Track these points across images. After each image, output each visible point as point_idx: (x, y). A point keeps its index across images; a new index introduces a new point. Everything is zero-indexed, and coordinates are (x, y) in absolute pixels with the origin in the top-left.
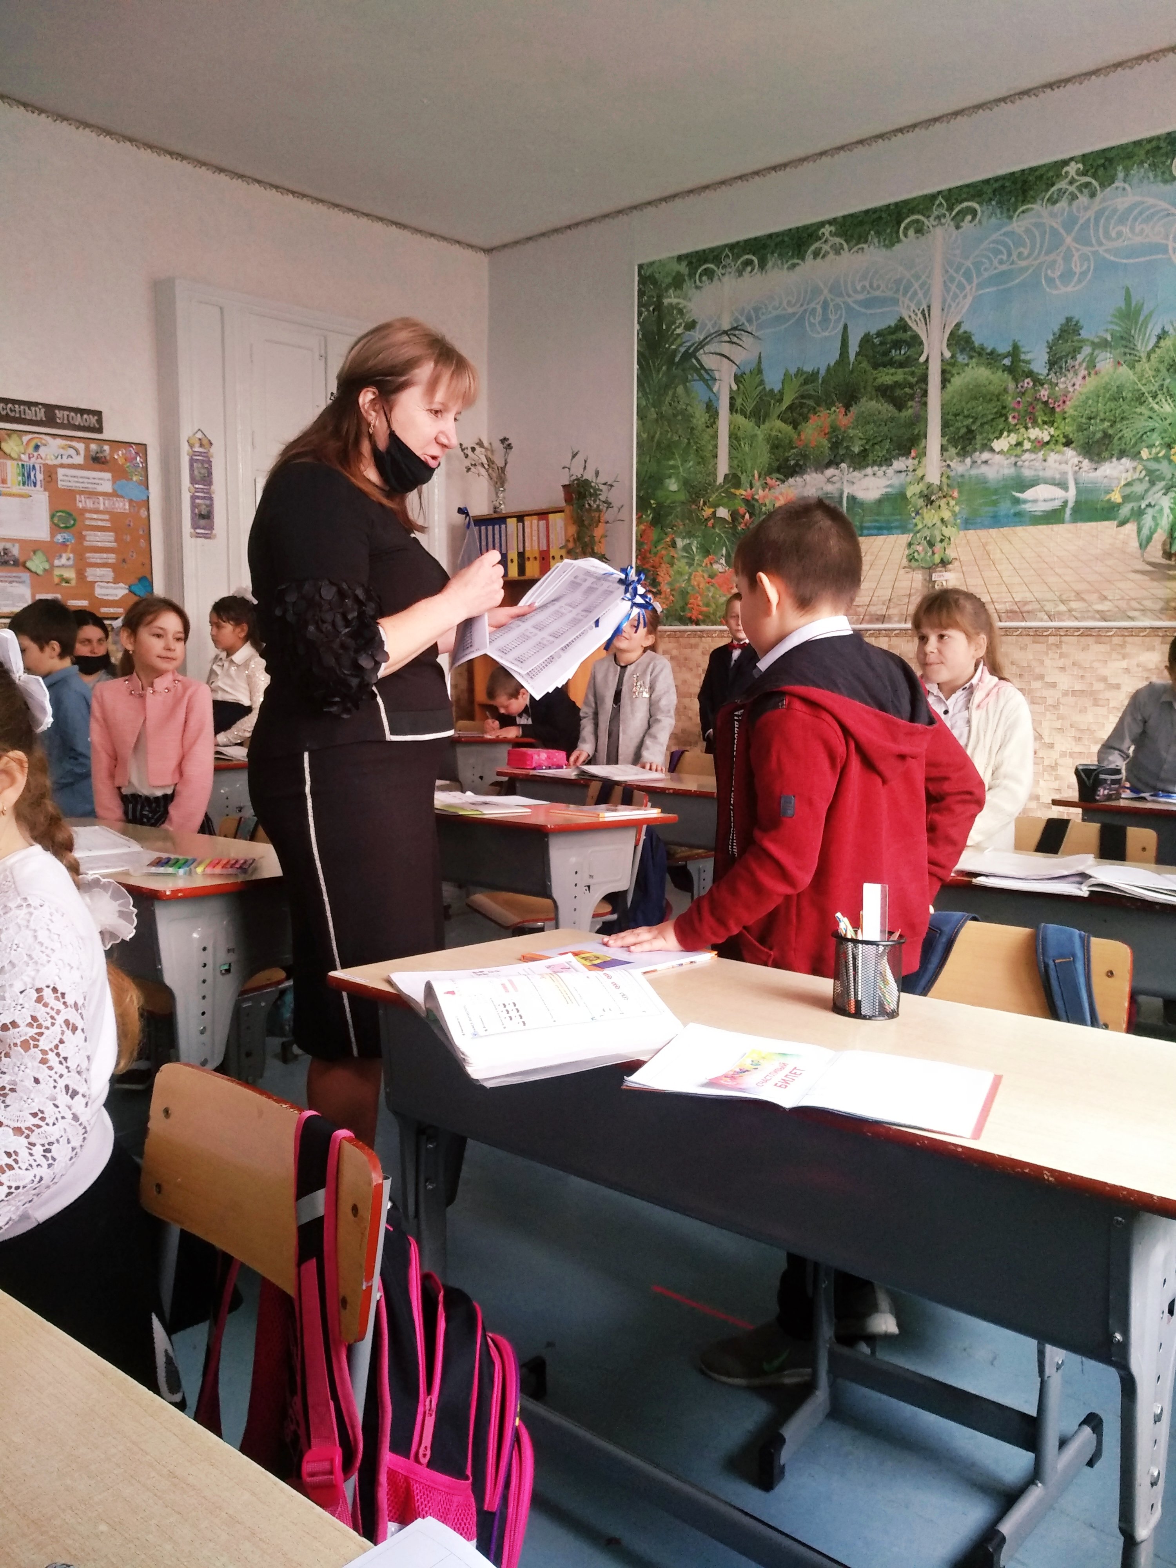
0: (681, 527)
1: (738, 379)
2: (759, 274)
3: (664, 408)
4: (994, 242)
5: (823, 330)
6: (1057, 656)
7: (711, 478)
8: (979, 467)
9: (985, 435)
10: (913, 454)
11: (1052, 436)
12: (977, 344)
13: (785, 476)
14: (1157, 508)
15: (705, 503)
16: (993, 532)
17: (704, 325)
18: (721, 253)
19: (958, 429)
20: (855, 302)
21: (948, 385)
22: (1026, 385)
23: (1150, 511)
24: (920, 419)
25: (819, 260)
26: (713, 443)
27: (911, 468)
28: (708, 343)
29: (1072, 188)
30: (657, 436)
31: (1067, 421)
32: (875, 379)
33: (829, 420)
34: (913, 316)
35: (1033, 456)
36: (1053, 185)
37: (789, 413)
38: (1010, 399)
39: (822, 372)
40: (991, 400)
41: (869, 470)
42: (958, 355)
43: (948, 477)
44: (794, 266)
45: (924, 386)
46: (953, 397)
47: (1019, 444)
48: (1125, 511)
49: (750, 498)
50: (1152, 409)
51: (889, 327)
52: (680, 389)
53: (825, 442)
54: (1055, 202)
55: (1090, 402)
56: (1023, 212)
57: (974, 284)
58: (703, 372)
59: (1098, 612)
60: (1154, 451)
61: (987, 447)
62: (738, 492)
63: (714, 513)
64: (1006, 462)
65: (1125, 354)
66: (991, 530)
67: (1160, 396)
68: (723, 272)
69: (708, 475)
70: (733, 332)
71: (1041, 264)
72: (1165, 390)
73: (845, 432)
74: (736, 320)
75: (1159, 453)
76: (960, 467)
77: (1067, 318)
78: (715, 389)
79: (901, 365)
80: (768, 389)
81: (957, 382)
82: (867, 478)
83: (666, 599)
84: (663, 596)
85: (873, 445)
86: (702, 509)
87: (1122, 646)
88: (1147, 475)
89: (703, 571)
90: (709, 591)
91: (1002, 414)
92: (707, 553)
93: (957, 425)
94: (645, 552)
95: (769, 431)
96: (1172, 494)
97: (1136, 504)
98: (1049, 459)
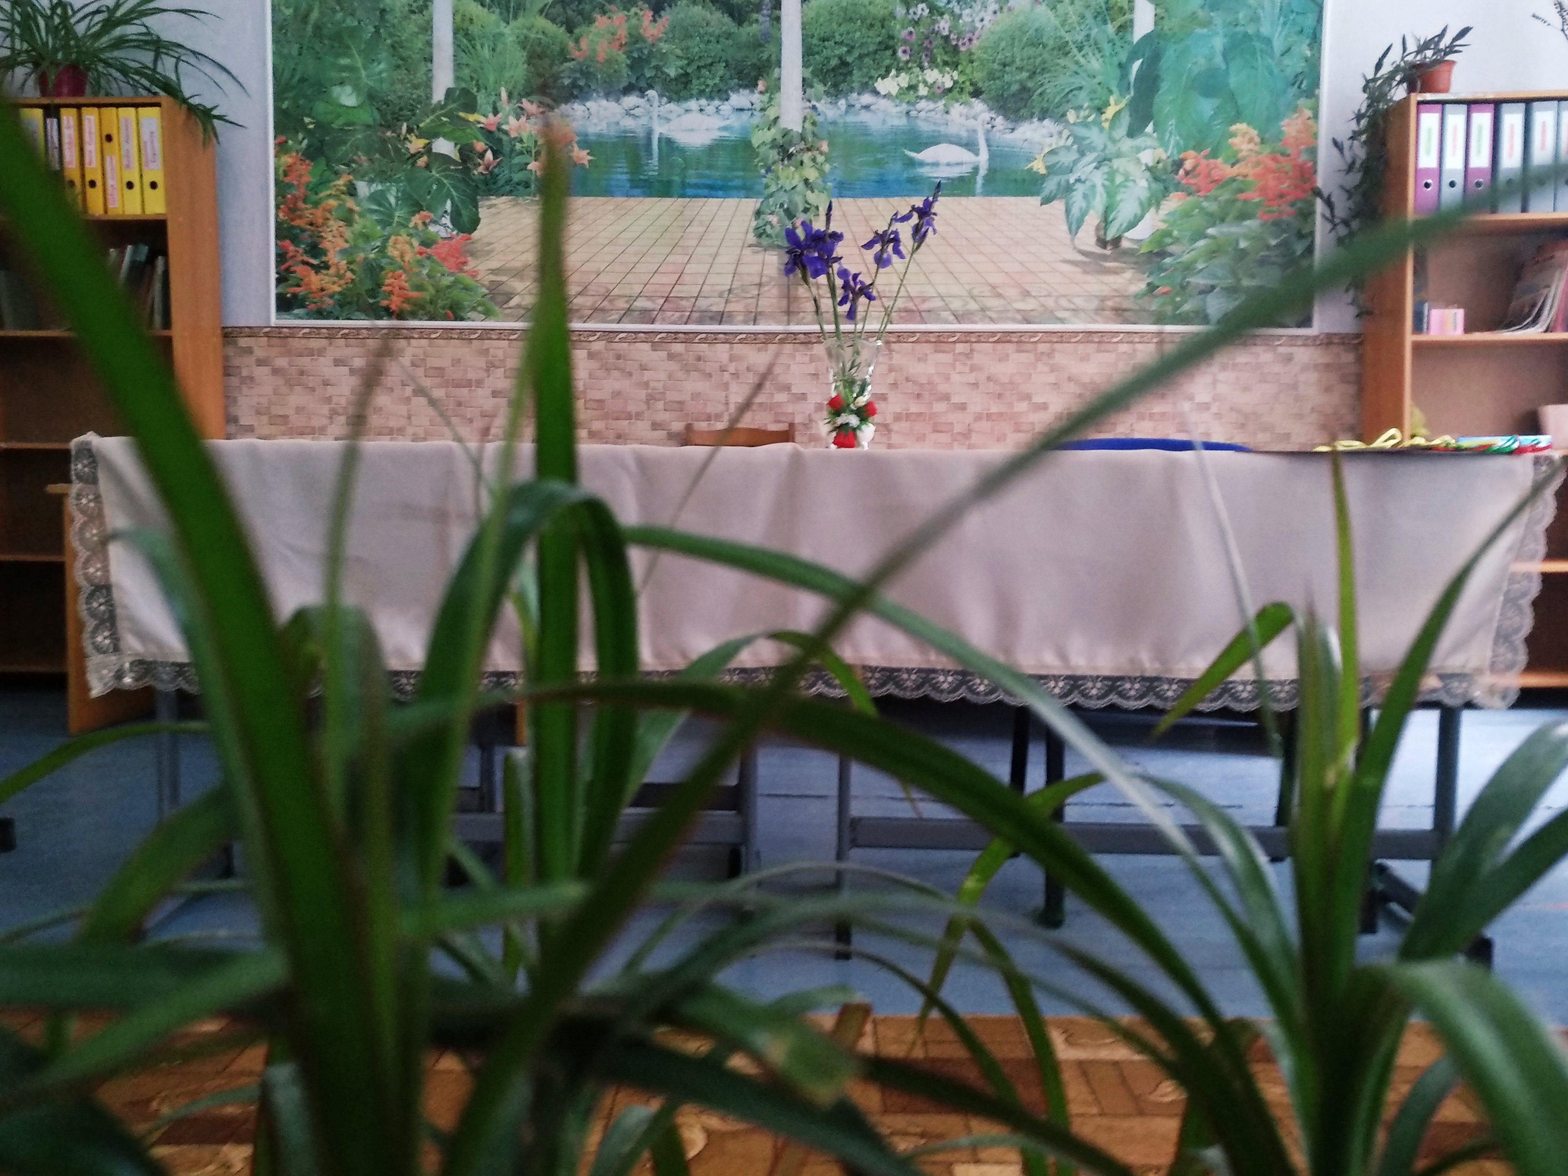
0: (366, 164)
6: (967, 369)
7: (420, 92)
8: (857, 114)
9: (865, 70)
10: (760, 87)
11: (956, 82)
13: (555, 100)
14: (1088, 183)
15: (410, 130)
19: (828, 59)
22: (919, 12)
23: (1078, 186)
24: (771, 40)
26: (424, 38)
27: (758, 106)
30: (315, 15)
31: (975, 64)
33: (628, 25)
35: (931, 105)
37: (557, 7)
38: (898, 27)
40: (872, 25)
41: (693, 104)
43: (814, 124)
46: (818, 15)
47: (912, 87)
48: (1050, 186)
49: (494, 129)
50: (1077, 63)
53: (621, 57)
55: (1003, 44)
59: (1019, 311)
60: (1083, 113)
61: (867, 87)
62: (472, 118)
63: (428, 146)
64: (895, 110)
67: (1086, 49)
69: (416, 87)
72: (1092, 41)
73: (653, 45)
75: (1088, 117)
76: (830, 111)
82: (689, 116)
83: (340, 276)
84: (332, 271)
85: (699, 68)
86: (406, 139)
87: (1050, 355)
88: (1074, 143)
89: (410, 235)
90: (423, 266)
91: (888, 45)
92: (417, 207)
93: (825, 53)
94: (295, 198)
95: (525, 31)
96: (1105, 169)
97: (1063, 178)
98: (952, 110)
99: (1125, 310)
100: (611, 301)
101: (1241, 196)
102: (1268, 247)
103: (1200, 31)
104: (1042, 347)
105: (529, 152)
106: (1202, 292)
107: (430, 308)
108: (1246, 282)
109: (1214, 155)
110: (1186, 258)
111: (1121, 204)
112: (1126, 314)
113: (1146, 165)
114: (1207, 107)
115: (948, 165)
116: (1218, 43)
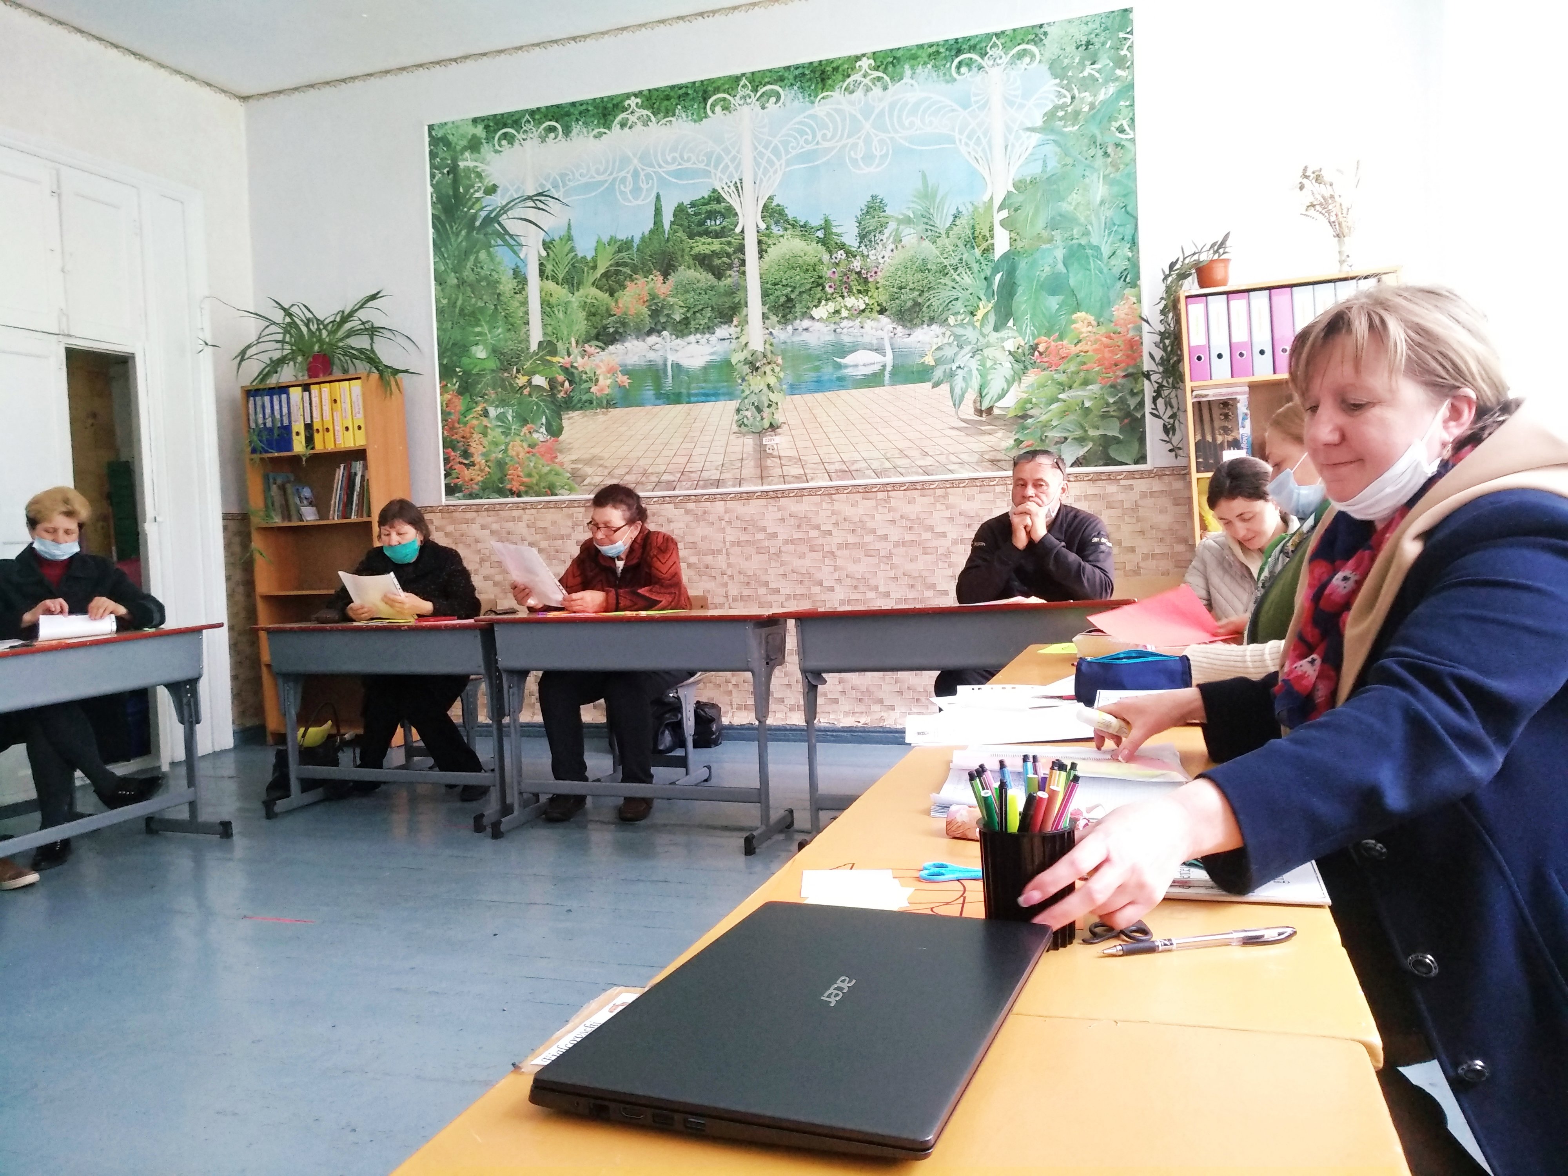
0: (493, 396)
1: (547, 245)
2: (563, 140)
3: (465, 274)
4: (800, 123)
5: (636, 199)
6: (886, 510)
7: (523, 345)
8: (800, 335)
9: (804, 303)
10: (735, 322)
11: (867, 305)
12: (790, 217)
13: (605, 344)
14: (966, 369)
15: (518, 371)
16: (819, 396)
17: (506, 190)
18: (520, 118)
19: (778, 298)
20: (667, 173)
21: (765, 255)
22: (839, 256)
23: (959, 371)
24: (739, 288)
25: (626, 129)
26: (523, 309)
27: (734, 336)
28: (511, 208)
29: (867, 81)
30: (459, 303)
31: (879, 290)
32: (691, 248)
33: (647, 288)
34: (726, 189)
35: (851, 323)
36: (849, 76)
37: (604, 280)
38: (825, 269)
39: (637, 241)
40: (807, 270)
41: (692, 338)
42: (773, 227)
43: (771, 345)
44: (600, 135)
45: (742, 256)
46: (771, 267)
47: (837, 312)
48: (938, 373)
49: (568, 366)
50: (954, 280)
51: (703, 198)
52: (483, 255)
53: (645, 311)
54: (852, 92)
55: (899, 273)
56: (823, 98)
57: (783, 161)
58: (507, 237)
59: (920, 467)
60: (960, 317)
61: (806, 315)
62: (555, 360)
63: (529, 381)
64: (826, 329)
65: (927, 231)
66: (816, 395)
67: (960, 270)
68: (524, 137)
69: (520, 342)
70: (539, 199)
71: (844, 146)
72: (964, 264)
73: (664, 300)
74: (542, 185)
75: (964, 319)
76: (782, 334)
77: (872, 196)
78: (522, 256)
79: (717, 235)
80: (580, 255)
81: (773, 253)
83: (481, 470)
84: (477, 467)
85: (694, 313)
86: (516, 377)
87: (945, 496)
88: (954, 340)
89: (522, 441)
90: (531, 461)
91: (819, 283)
92: (524, 422)
93: (777, 293)
94: (453, 422)
95: (584, 299)
96: (978, 357)
97: (948, 367)
98: (866, 325)
99: (999, 461)
100: (647, 477)
101: (1085, 367)
102: (1108, 405)
103: (1044, 246)
104: (939, 492)
105: (591, 380)
106: (1057, 443)
107: (536, 488)
108: (1092, 433)
109: (1061, 338)
110: (1044, 418)
111: (992, 382)
112: (999, 464)
113: (1009, 351)
114: (1053, 302)
115: (864, 365)
116: (1060, 253)
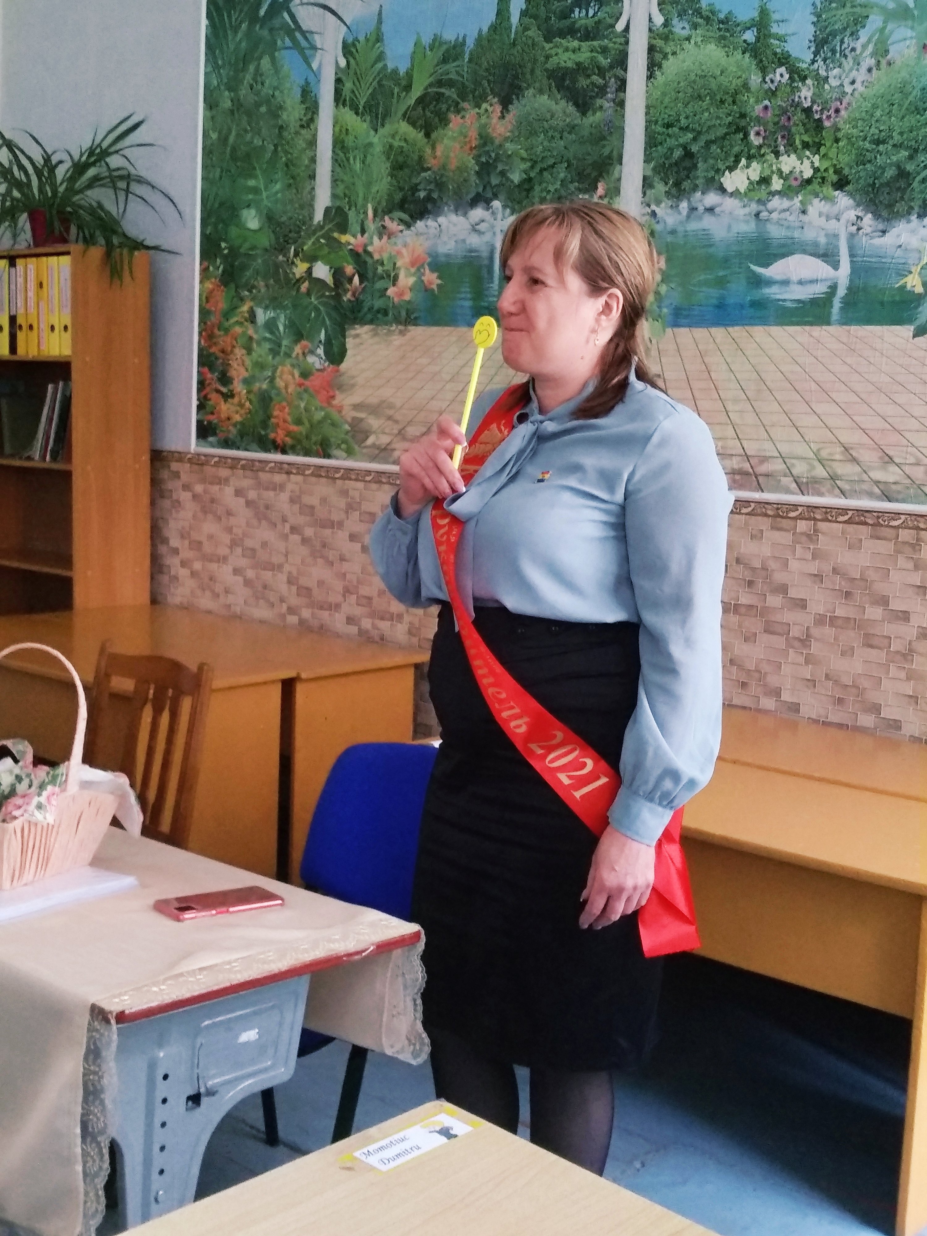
1: (347, 49)
6: (809, 555)
7: (306, 213)
9: (711, 162)
10: (600, 189)
11: (816, 170)
13: (411, 217)
15: (296, 254)
19: (672, 150)
21: (658, 73)
22: (777, 78)
24: (614, 130)
26: (310, 153)
32: (547, 57)
33: (478, 124)
35: (786, 203)
37: (420, 110)
38: (752, 101)
39: (470, 44)
40: (722, 101)
42: (675, 21)
45: (621, 73)
46: (664, 94)
47: (765, 181)
49: (361, 250)
52: (265, 63)
53: (471, 163)
55: (878, 113)
58: (298, 34)
59: (877, 483)
61: (714, 183)
62: (344, 239)
63: (309, 271)
64: (742, 212)
69: (303, 207)
73: (500, 146)
78: (315, 66)
79: (587, 35)
81: (673, 68)
84: (236, 400)
85: (541, 171)
86: (293, 263)
90: (302, 399)
91: (739, 126)
92: (299, 336)
93: (670, 142)
94: (212, 327)
95: (390, 139)
98: (810, 209)
105: (389, 275)
107: (305, 442)
